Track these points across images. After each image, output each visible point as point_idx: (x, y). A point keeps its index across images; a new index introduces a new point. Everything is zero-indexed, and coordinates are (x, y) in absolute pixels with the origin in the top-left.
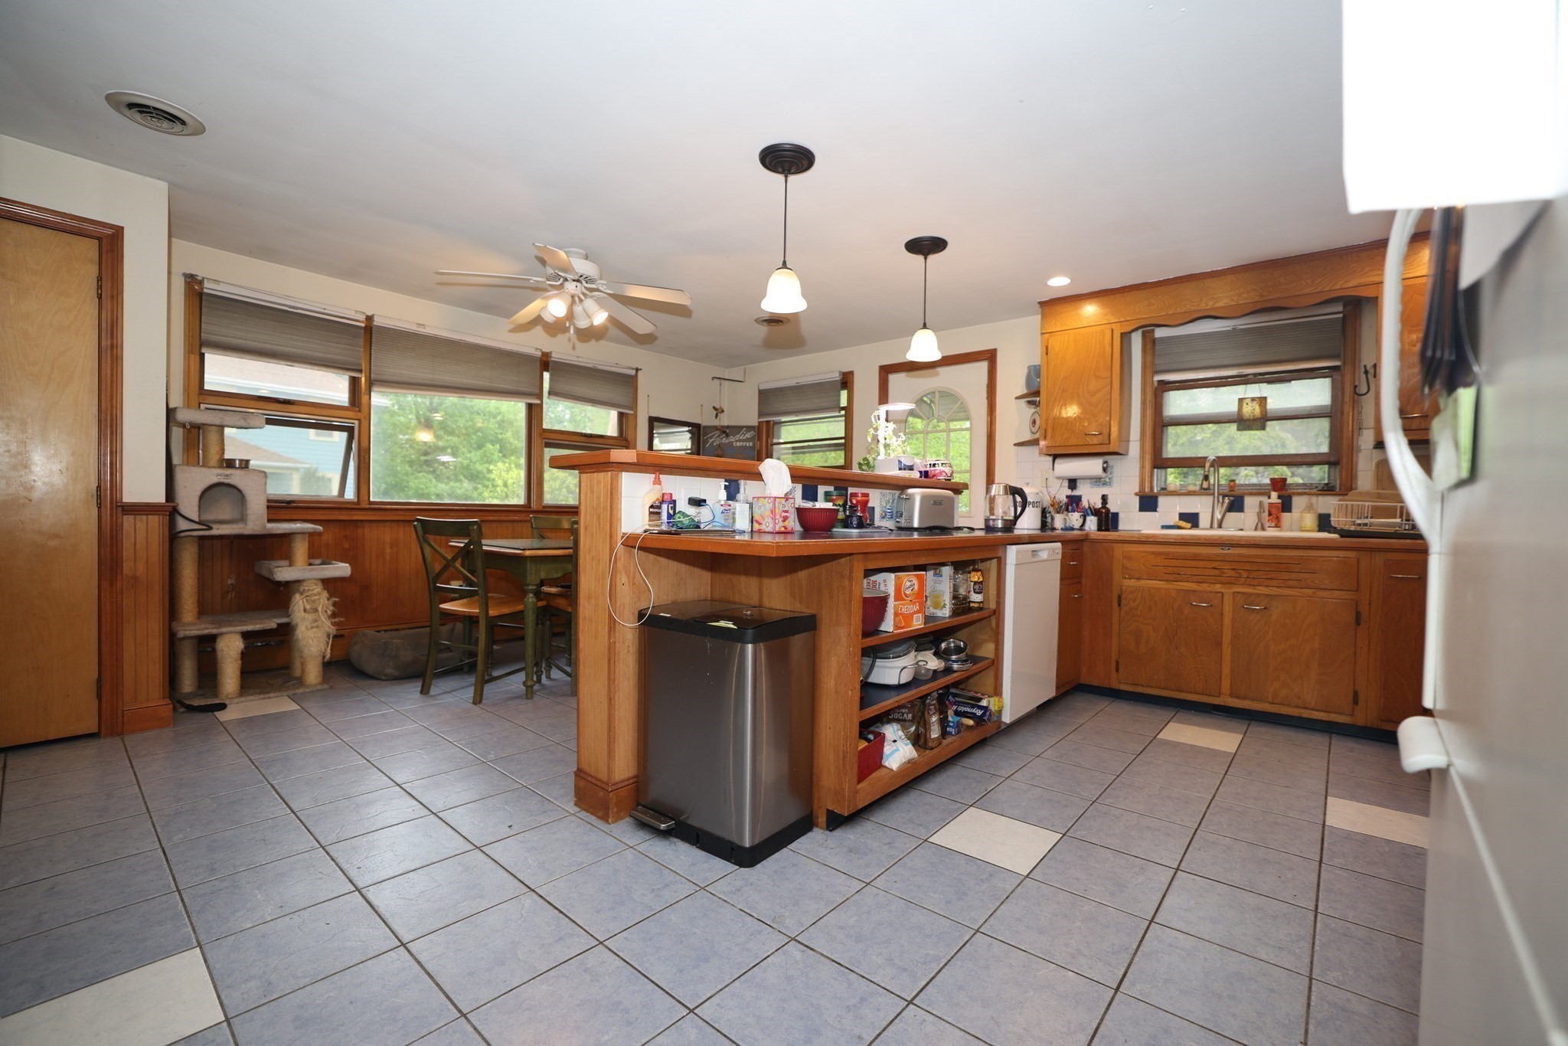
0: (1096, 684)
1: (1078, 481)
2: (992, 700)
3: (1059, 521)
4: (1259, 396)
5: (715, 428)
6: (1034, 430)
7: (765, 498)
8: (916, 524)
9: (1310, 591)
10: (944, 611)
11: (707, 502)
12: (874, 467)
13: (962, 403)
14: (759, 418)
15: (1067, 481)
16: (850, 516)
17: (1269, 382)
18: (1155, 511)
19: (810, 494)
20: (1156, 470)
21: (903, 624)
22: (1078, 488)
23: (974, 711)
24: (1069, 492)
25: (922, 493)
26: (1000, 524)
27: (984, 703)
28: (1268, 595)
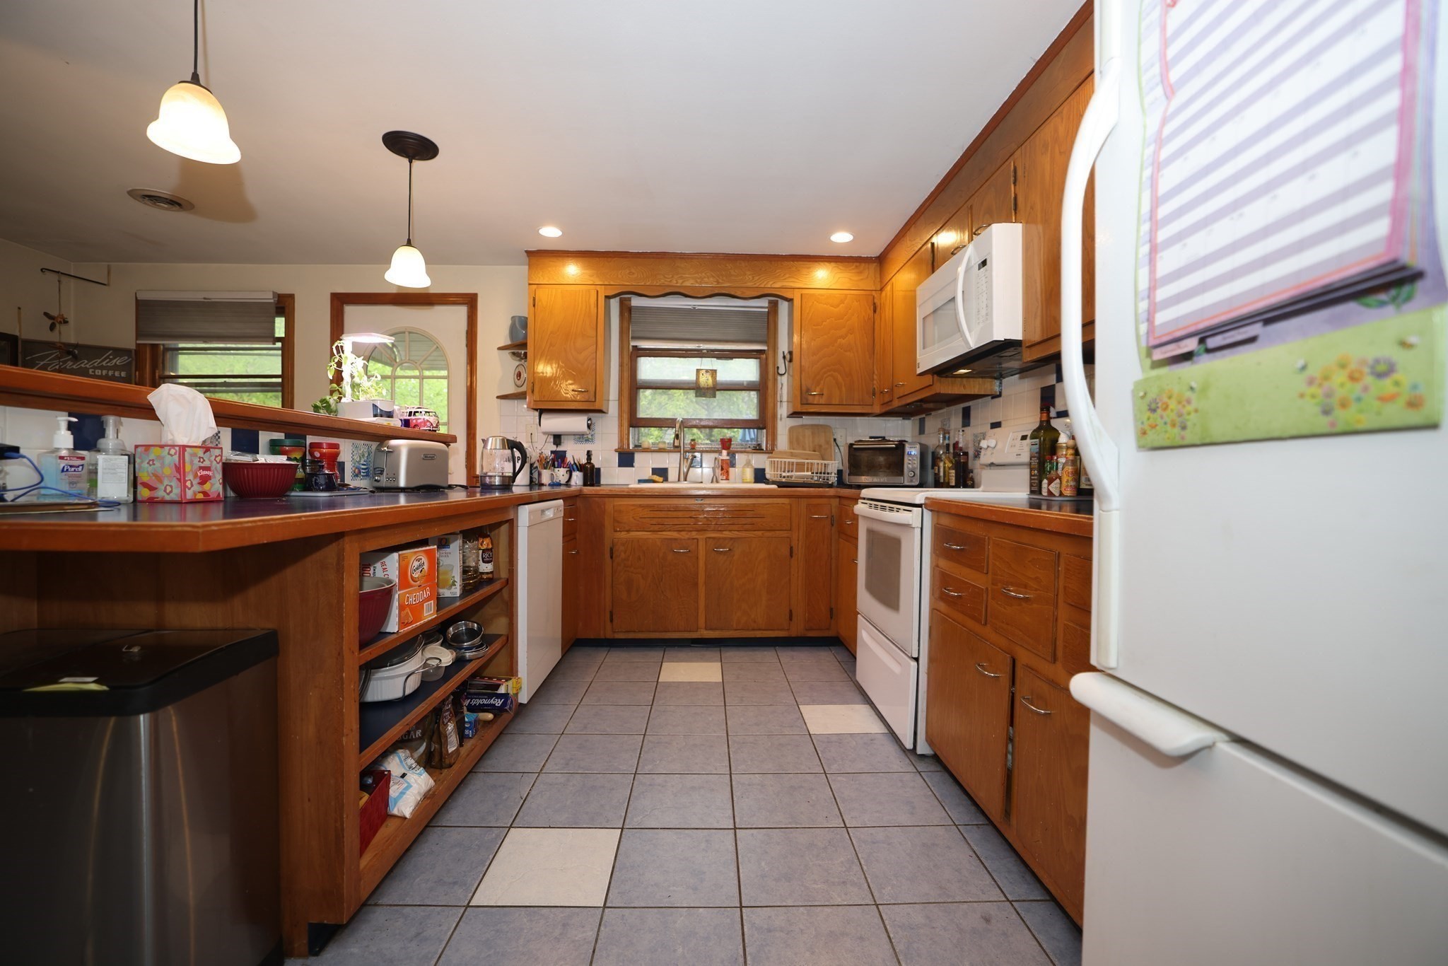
0: (592, 637)
1: (562, 437)
2: (510, 683)
3: (546, 477)
4: (711, 368)
5: (51, 345)
6: (519, 383)
7: (162, 447)
8: (402, 483)
9: (760, 533)
10: (453, 589)
11: (22, 451)
12: (336, 411)
13: (437, 347)
14: (137, 339)
15: (552, 437)
16: (311, 475)
17: (719, 357)
18: (633, 466)
19: (246, 441)
20: (631, 428)
21: (411, 619)
22: (562, 444)
23: (492, 702)
24: (554, 448)
25: (408, 445)
26: (497, 481)
27: (502, 690)
28: (731, 539)
